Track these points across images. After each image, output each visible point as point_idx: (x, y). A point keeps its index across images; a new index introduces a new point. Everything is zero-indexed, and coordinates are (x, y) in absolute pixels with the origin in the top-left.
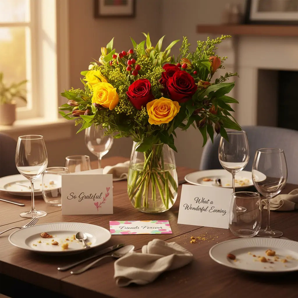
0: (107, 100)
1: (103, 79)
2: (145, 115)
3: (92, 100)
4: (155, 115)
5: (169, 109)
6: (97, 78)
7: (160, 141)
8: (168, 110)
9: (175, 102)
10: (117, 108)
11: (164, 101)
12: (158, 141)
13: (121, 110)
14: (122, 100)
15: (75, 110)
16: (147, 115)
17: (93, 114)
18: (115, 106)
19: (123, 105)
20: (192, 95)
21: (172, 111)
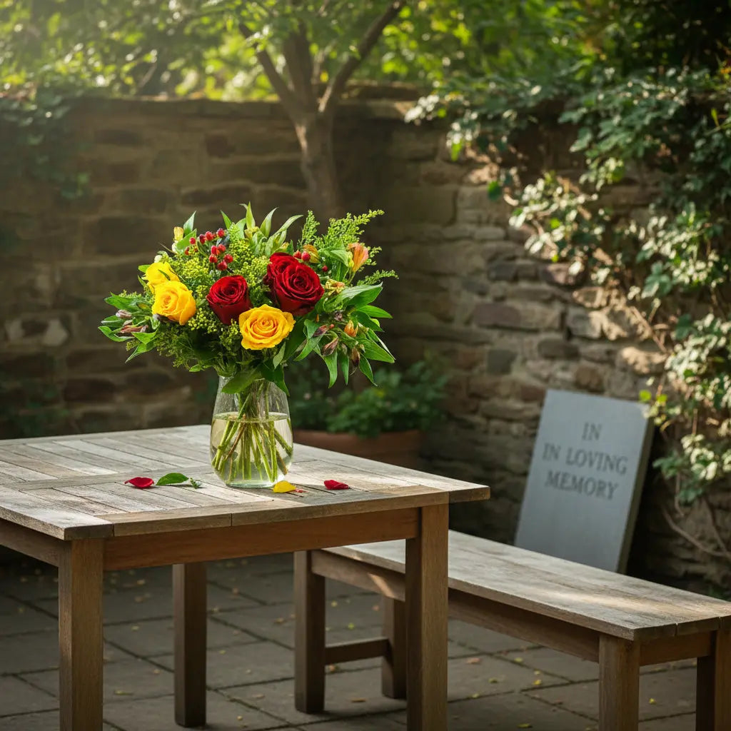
0: (176, 310)
1: (173, 276)
2: (236, 334)
3: (153, 308)
4: (251, 334)
5: (276, 325)
6: (164, 275)
8: (274, 326)
9: (286, 313)
10: (192, 320)
11: (266, 310)
13: (198, 325)
14: (200, 309)
15: (126, 324)
16: (239, 334)
17: (154, 331)
18: (190, 319)
19: (201, 316)
20: (313, 303)
21: (280, 327)
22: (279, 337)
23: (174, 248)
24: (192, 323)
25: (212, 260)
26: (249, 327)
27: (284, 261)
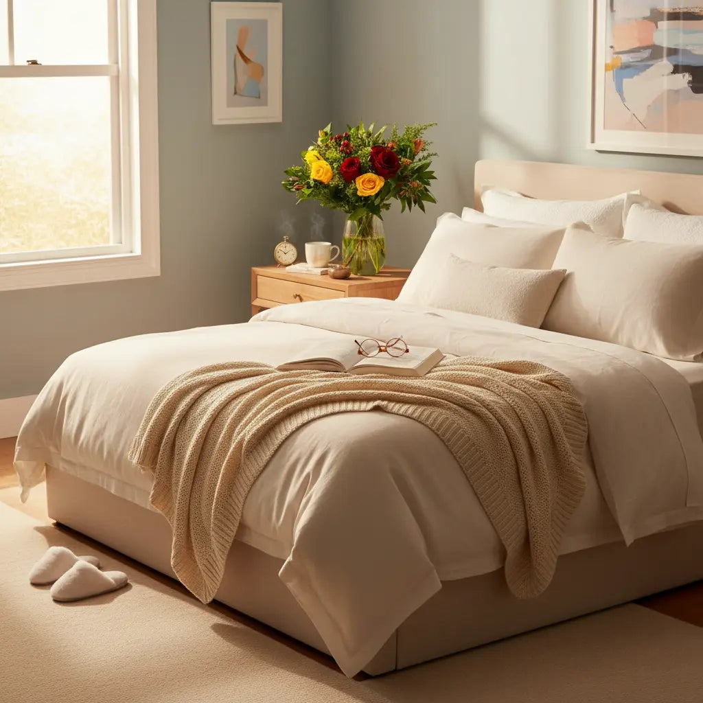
0: (323, 176)
1: (320, 157)
3: (311, 175)
4: (362, 188)
6: (315, 157)
8: (374, 184)
9: (380, 177)
11: (370, 176)
13: (335, 184)
14: (336, 175)
15: (296, 185)
16: (356, 188)
17: (311, 187)
18: (329, 181)
21: (377, 184)
22: (376, 190)
23: (319, 143)
24: (331, 183)
25: (342, 149)
26: (361, 184)
27: (378, 149)
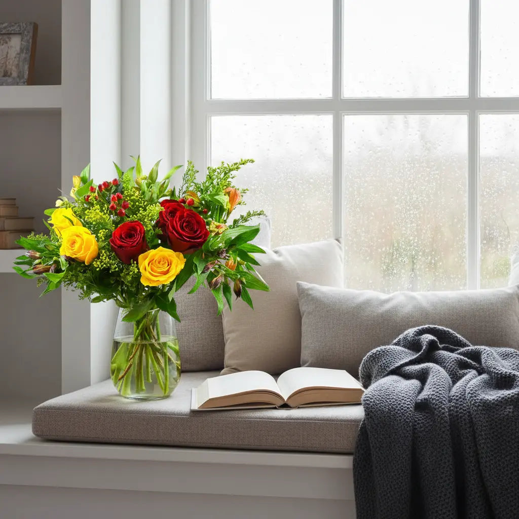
0: (82, 252)
1: (75, 220)
2: (136, 272)
3: (61, 249)
4: (150, 273)
5: (170, 264)
6: (67, 220)
7: (156, 306)
8: (168, 265)
9: (178, 253)
10: (96, 262)
11: (163, 252)
12: (154, 306)
13: (102, 266)
14: (103, 251)
15: (36, 264)
16: (139, 272)
17: (62, 271)
18: (93, 260)
19: (104, 257)
20: (201, 244)
21: (173, 266)
22: (172, 275)
24: (97, 264)
25: (113, 207)
26: (147, 265)
27: (173, 207)
